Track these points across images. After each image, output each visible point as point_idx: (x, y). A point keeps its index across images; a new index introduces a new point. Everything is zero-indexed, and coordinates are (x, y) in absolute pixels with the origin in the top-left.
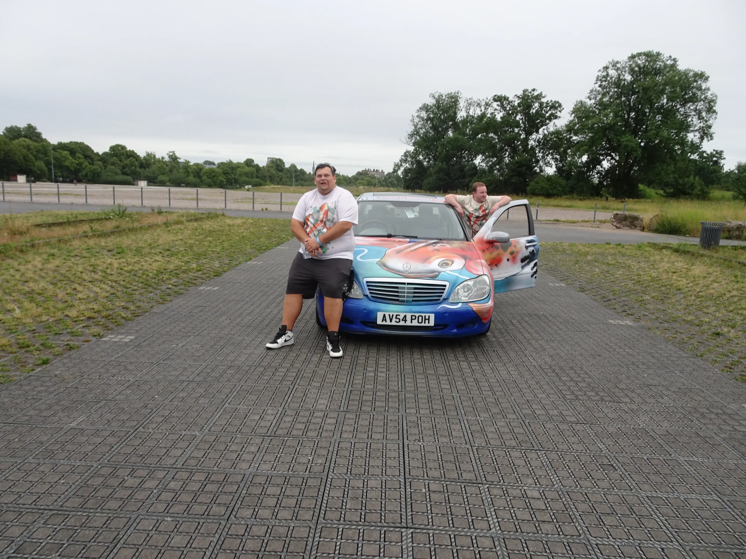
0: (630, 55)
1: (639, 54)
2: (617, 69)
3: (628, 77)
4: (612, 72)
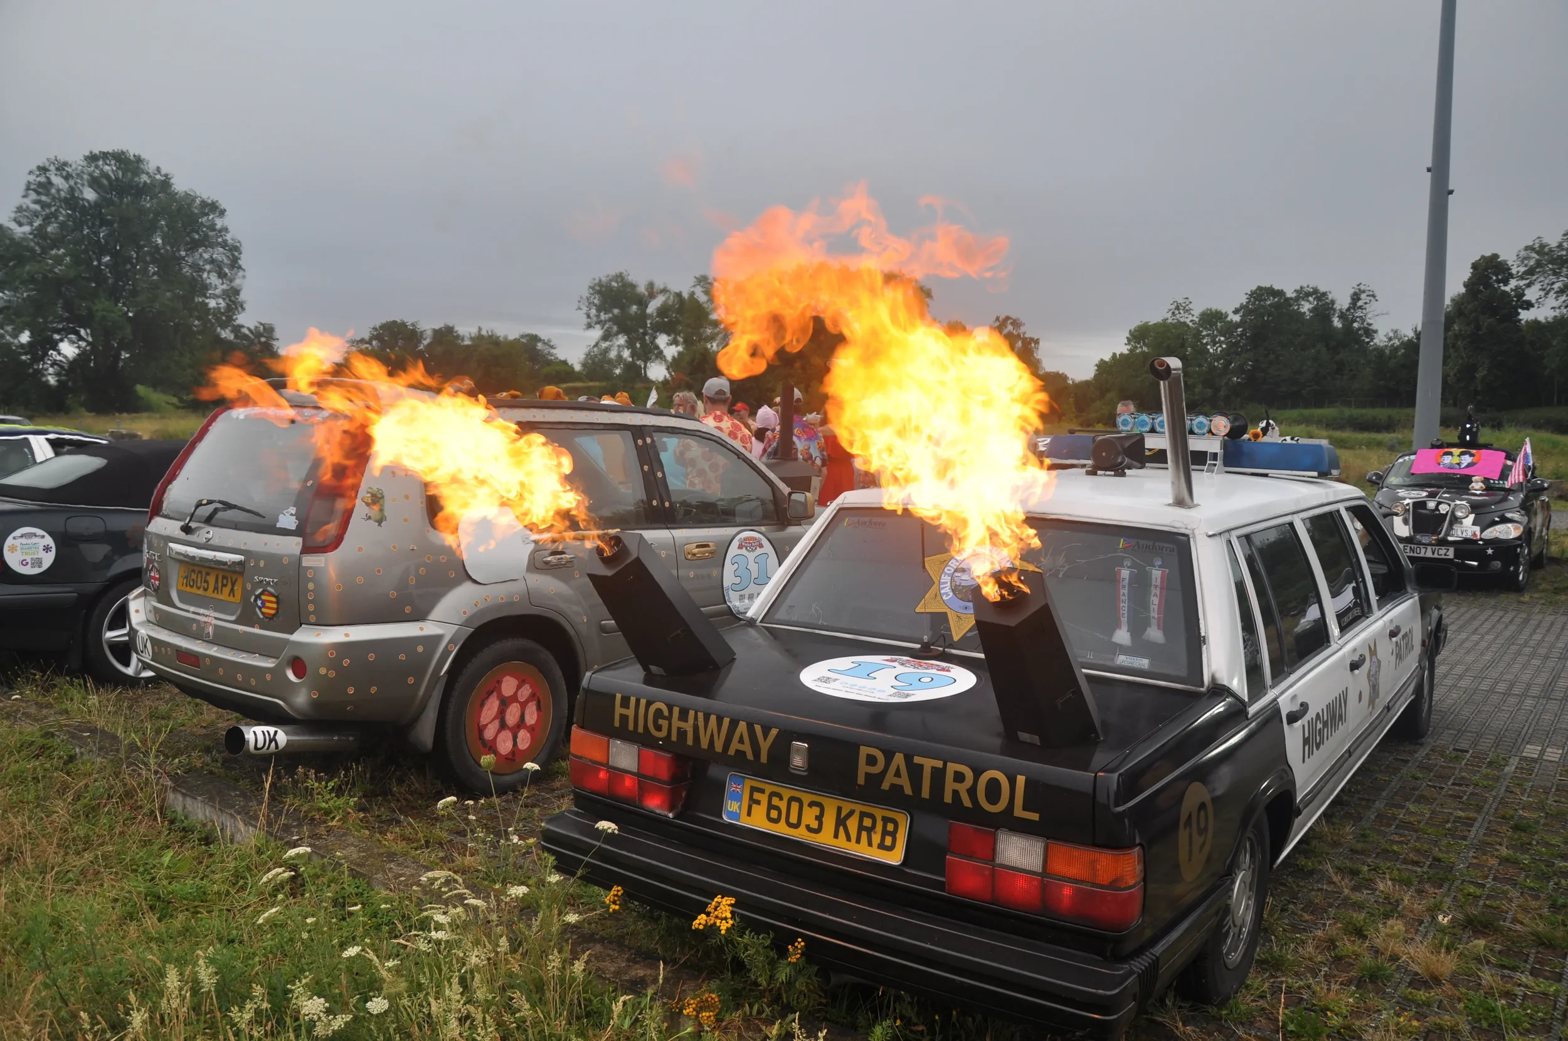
0: (87, 154)
1: (105, 156)
2: (67, 178)
3: (90, 195)
4: (57, 180)
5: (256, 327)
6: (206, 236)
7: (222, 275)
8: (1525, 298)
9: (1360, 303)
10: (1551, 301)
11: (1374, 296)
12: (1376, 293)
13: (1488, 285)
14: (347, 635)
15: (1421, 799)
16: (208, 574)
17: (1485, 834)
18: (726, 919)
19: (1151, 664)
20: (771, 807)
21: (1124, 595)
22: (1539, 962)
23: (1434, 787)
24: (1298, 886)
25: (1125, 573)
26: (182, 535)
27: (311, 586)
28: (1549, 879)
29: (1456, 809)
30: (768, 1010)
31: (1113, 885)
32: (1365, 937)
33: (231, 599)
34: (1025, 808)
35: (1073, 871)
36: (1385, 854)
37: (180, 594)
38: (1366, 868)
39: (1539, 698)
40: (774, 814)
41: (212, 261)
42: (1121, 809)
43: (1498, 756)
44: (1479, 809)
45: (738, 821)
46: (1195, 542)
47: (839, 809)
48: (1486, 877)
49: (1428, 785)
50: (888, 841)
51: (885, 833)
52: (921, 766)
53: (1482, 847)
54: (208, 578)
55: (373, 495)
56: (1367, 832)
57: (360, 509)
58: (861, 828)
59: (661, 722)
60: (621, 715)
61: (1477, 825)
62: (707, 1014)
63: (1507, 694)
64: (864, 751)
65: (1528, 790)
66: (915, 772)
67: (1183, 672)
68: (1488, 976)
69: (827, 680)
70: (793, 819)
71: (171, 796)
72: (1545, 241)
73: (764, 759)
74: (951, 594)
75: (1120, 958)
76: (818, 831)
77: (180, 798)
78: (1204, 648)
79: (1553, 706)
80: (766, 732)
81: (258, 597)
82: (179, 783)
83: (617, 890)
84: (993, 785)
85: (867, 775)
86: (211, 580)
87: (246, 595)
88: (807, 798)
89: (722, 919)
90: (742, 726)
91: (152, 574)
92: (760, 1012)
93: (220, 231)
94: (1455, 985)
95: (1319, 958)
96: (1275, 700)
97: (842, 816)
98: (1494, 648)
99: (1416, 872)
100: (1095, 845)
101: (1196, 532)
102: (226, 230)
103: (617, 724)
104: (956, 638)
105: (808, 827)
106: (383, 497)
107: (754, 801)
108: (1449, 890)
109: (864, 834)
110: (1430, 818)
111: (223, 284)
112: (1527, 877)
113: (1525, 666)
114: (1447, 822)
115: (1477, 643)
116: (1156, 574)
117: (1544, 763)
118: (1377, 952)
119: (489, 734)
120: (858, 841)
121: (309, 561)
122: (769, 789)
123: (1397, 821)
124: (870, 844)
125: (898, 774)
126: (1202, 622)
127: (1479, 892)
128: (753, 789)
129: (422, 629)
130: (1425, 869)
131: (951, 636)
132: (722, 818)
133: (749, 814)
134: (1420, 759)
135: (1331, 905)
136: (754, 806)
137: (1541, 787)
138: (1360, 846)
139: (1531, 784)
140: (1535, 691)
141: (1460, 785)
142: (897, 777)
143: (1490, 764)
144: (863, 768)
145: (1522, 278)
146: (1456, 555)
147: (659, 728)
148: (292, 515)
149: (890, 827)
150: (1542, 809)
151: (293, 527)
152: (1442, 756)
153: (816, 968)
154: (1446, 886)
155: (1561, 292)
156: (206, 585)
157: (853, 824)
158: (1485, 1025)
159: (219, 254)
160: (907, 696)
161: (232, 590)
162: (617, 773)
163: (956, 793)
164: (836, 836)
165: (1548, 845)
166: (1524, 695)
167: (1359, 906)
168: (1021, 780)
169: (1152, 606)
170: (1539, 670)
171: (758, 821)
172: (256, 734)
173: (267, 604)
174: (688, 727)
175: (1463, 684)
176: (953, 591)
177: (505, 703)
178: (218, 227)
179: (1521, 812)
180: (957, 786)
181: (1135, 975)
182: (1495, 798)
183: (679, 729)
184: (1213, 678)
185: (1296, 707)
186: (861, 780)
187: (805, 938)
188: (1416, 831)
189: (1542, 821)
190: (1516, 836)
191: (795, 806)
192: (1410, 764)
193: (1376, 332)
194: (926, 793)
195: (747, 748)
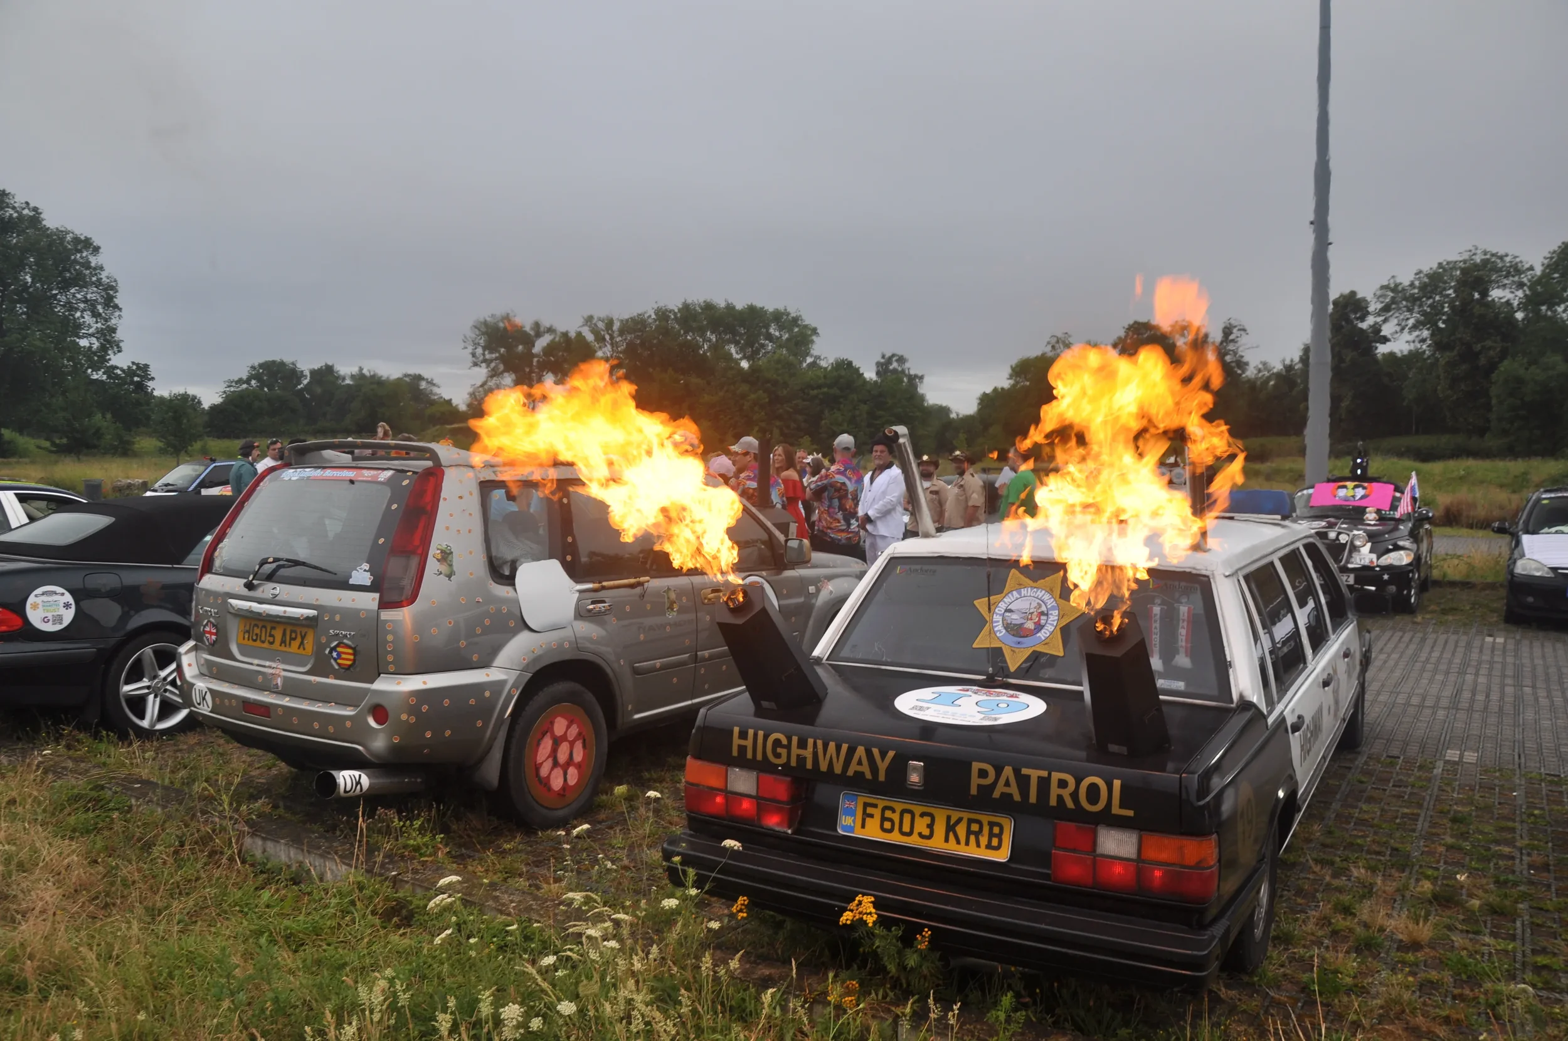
5: (129, 367)
6: (79, 274)
7: (96, 315)
8: (1382, 333)
9: (1231, 337)
10: (1406, 336)
11: (1244, 330)
12: (1247, 327)
13: (1349, 321)
14: (425, 683)
15: (1370, 800)
16: (273, 628)
17: (1429, 827)
18: (870, 913)
19: (1187, 685)
20: (884, 819)
21: (1156, 628)
22: (1495, 927)
23: (1379, 789)
24: (1286, 876)
25: (1157, 610)
26: (245, 592)
27: (390, 638)
28: (1489, 861)
29: (1400, 807)
30: (891, 994)
31: (1199, 865)
32: (1354, 915)
33: (301, 651)
34: (1121, 807)
35: (1164, 856)
36: (1351, 846)
37: (239, 646)
38: (1338, 859)
39: (1448, 708)
40: (887, 825)
41: (86, 301)
42: (1201, 803)
43: (1426, 760)
44: (1420, 806)
45: (853, 833)
46: (1215, 582)
47: (949, 818)
48: (1438, 862)
49: (1372, 788)
50: (995, 842)
51: (991, 835)
52: (1029, 777)
53: (1430, 837)
54: (273, 632)
55: (442, 552)
56: (1332, 829)
57: (432, 565)
58: (969, 832)
59: (779, 750)
60: (739, 746)
61: (1421, 819)
62: (850, 998)
63: (1421, 706)
64: (976, 766)
65: (1457, 788)
66: (1023, 782)
67: (1215, 692)
68: (1458, 939)
69: (921, 709)
70: (906, 828)
71: (248, 841)
72: (1398, 281)
73: (882, 777)
74: (1004, 631)
75: (1203, 927)
76: (930, 837)
77: (259, 842)
78: (1231, 671)
79: (1462, 715)
80: (883, 755)
81: (333, 649)
82: (256, 828)
83: (742, 900)
84: (1093, 790)
85: (979, 786)
86: (278, 634)
87: (319, 648)
88: (918, 809)
89: (868, 914)
90: (861, 751)
91: (207, 629)
92: (884, 997)
93: (95, 269)
94: (1433, 948)
95: (1320, 933)
96: (1282, 713)
97: (952, 823)
98: (1402, 665)
99: (1380, 860)
100: (1182, 834)
101: (1215, 572)
102: (102, 268)
103: (735, 753)
104: (1012, 669)
105: (921, 835)
106: (452, 553)
107: (866, 815)
108: (1410, 873)
109: (972, 838)
110: (1381, 815)
111: (97, 322)
112: (1472, 860)
113: (1431, 680)
114: (1396, 818)
115: (1385, 662)
116: (1183, 610)
117: (1465, 765)
118: (1366, 926)
119: (544, 771)
120: (967, 844)
121: (386, 615)
122: (881, 804)
123: (1354, 820)
124: (978, 845)
125: (1007, 784)
126: (1226, 649)
127: (1436, 873)
128: (866, 805)
129: (488, 675)
130: (1388, 858)
131: (1008, 668)
132: (836, 830)
133: (863, 826)
134: (1361, 765)
135: (1317, 891)
136: (868, 820)
137: (1467, 786)
138: (1329, 841)
139: (1457, 783)
140: (1444, 702)
141: (1400, 786)
142: (1006, 785)
143: (1421, 768)
144: (975, 781)
145: (1379, 315)
146: (1356, 581)
147: (778, 756)
148: (365, 570)
149: (996, 830)
150: (1472, 804)
151: (368, 583)
152: (1379, 762)
153: (938, 954)
154: (1408, 870)
155: (1415, 327)
156: (271, 639)
157: (961, 830)
158: (1464, 977)
159: (92, 294)
160: (996, 719)
161: (302, 643)
162: (733, 797)
163: (1060, 798)
164: (947, 840)
165: (1481, 832)
166: (1435, 707)
167: (1339, 890)
168: (1117, 783)
169: (1180, 637)
170: (1443, 683)
171: (872, 832)
172: (345, 778)
173: (344, 656)
174: (808, 753)
175: (1382, 698)
176: (1005, 628)
177: (557, 742)
178: (93, 265)
179: (1455, 807)
180: (1061, 791)
181: (1217, 940)
182: (1431, 795)
183: (798, 756)
184: (1241, 696)
185: (1295, 719)
186: (974, 791)
187: (930, 928)
188: (1372, 826)
189: (1474, 814)
190: (1456, 827)
191: (907, 818)
192: (1353, 771)
193: (1247, 364)
194: (1033, 799)
195: (865, 769)
